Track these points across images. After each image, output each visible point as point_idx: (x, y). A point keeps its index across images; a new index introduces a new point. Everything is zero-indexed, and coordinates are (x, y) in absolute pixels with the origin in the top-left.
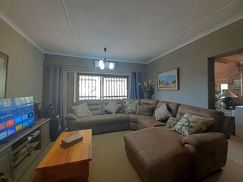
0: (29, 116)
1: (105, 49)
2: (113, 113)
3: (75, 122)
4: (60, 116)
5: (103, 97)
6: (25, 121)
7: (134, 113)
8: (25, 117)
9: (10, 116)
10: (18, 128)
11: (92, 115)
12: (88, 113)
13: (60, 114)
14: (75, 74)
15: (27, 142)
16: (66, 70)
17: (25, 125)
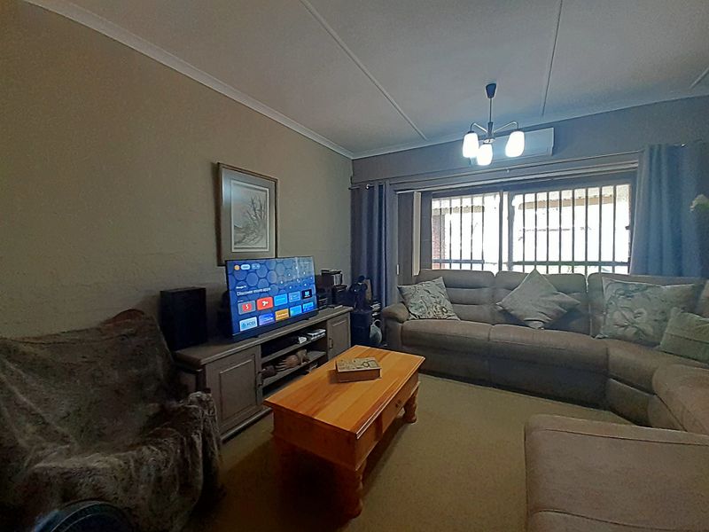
0: (303, 296)
1: (491, 90)
2: (531, 324)
3: (402, 327)
4: (381, 305)
5: (511, 263)
6: (295, 304)
7: (644, 341)
8: (295, 296)
9: (264, 290)
10: (281, 315)
11: (456, 318)
12: (441, 308)
13: (379, 301)
14: (417, 197)
15: (298, 346)
16: (396, 191)
17: (295, 311)
